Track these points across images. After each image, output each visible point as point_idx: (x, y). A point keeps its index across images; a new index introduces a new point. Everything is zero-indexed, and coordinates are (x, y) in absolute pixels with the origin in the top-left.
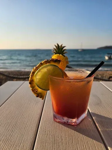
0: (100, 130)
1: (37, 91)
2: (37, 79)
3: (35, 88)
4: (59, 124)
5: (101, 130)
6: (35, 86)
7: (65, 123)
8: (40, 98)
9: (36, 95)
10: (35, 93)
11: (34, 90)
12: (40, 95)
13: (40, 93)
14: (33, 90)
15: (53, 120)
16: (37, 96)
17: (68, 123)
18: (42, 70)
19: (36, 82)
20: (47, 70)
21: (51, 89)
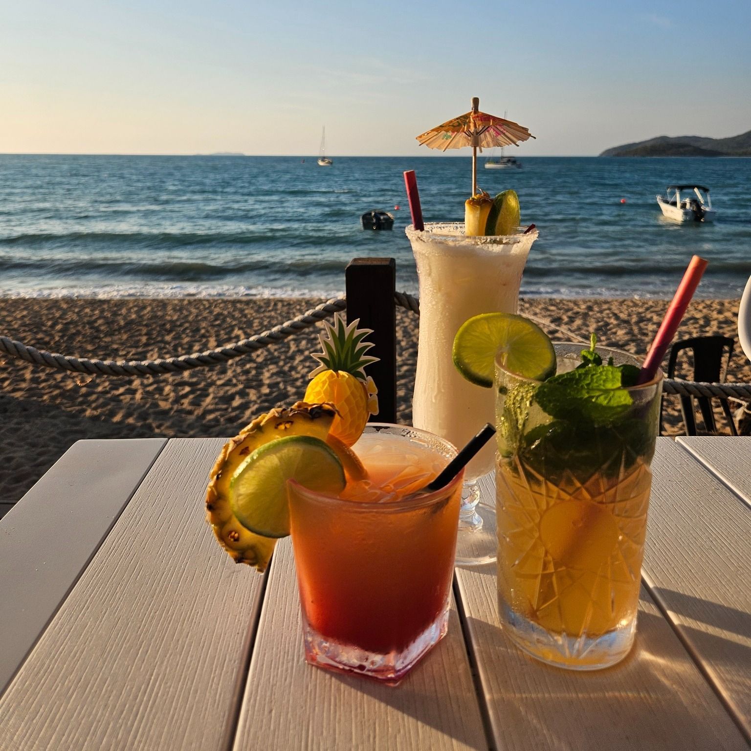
0: (487, 697)
1: (237, 540)
2: (240, 495)
3: (228, 527)
4: (328, 676)
5: (493, 700)
6: (230, 518)
7: (351, 671)
8: (252, 564)
9: (236, 553)
10: (229, 547)
11: (226, 536)
12: (250, 554)
13: (252, 548)
14: (222, 537)
15: (302, 659)
16: (239, 560)
17: (364, 672)
18: (262, 462)
19: (235, 509)
20: (280, 459)
21: (294, 531)
